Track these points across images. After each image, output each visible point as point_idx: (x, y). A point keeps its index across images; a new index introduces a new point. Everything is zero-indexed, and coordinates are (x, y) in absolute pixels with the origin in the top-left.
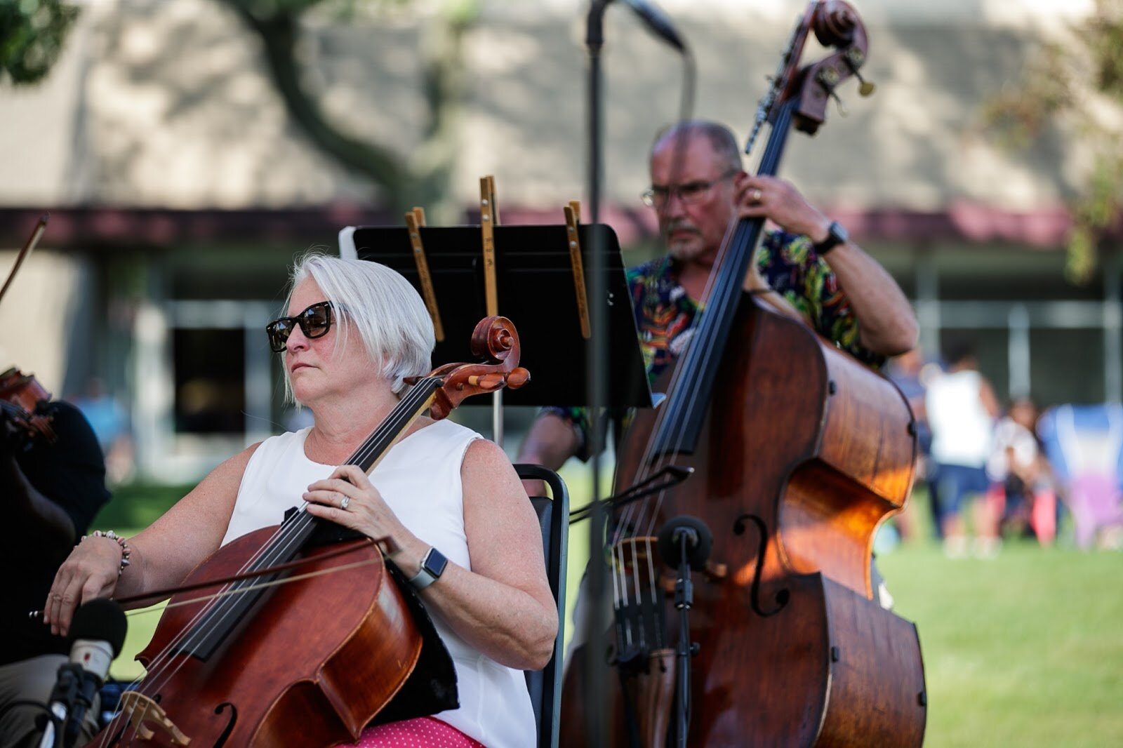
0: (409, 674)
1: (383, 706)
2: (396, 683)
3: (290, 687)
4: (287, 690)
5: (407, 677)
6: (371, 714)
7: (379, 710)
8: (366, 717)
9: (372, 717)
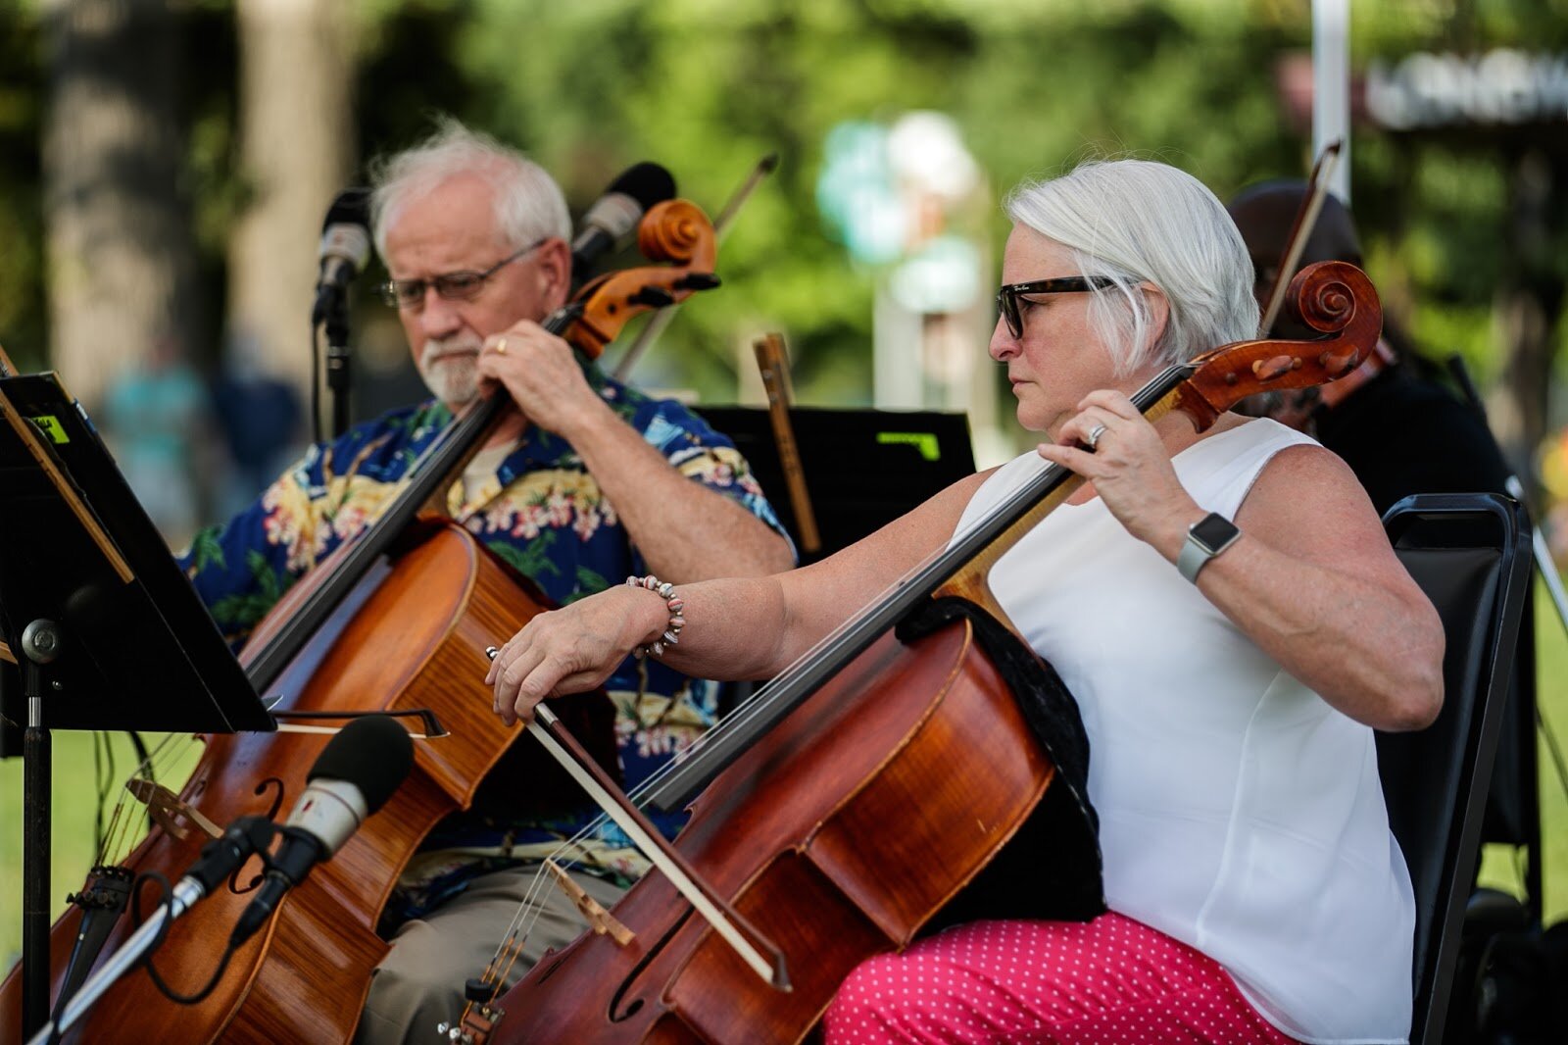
0: (1002, 844)
1: (952, 894)
2: (976, 857)
3: (774, 858)
4: (770, 862)
5: (999, 848)
6: (933, 905)
7: (946, 900)
8: (926, 911)
9: (935, 910)
